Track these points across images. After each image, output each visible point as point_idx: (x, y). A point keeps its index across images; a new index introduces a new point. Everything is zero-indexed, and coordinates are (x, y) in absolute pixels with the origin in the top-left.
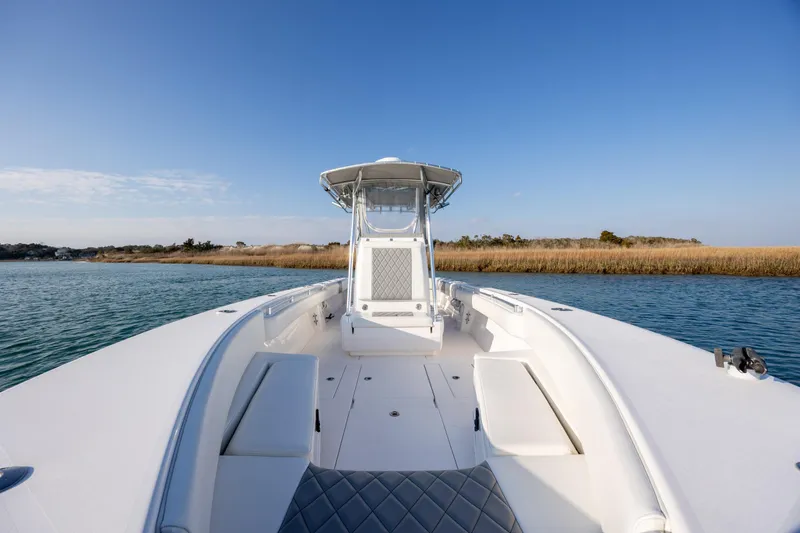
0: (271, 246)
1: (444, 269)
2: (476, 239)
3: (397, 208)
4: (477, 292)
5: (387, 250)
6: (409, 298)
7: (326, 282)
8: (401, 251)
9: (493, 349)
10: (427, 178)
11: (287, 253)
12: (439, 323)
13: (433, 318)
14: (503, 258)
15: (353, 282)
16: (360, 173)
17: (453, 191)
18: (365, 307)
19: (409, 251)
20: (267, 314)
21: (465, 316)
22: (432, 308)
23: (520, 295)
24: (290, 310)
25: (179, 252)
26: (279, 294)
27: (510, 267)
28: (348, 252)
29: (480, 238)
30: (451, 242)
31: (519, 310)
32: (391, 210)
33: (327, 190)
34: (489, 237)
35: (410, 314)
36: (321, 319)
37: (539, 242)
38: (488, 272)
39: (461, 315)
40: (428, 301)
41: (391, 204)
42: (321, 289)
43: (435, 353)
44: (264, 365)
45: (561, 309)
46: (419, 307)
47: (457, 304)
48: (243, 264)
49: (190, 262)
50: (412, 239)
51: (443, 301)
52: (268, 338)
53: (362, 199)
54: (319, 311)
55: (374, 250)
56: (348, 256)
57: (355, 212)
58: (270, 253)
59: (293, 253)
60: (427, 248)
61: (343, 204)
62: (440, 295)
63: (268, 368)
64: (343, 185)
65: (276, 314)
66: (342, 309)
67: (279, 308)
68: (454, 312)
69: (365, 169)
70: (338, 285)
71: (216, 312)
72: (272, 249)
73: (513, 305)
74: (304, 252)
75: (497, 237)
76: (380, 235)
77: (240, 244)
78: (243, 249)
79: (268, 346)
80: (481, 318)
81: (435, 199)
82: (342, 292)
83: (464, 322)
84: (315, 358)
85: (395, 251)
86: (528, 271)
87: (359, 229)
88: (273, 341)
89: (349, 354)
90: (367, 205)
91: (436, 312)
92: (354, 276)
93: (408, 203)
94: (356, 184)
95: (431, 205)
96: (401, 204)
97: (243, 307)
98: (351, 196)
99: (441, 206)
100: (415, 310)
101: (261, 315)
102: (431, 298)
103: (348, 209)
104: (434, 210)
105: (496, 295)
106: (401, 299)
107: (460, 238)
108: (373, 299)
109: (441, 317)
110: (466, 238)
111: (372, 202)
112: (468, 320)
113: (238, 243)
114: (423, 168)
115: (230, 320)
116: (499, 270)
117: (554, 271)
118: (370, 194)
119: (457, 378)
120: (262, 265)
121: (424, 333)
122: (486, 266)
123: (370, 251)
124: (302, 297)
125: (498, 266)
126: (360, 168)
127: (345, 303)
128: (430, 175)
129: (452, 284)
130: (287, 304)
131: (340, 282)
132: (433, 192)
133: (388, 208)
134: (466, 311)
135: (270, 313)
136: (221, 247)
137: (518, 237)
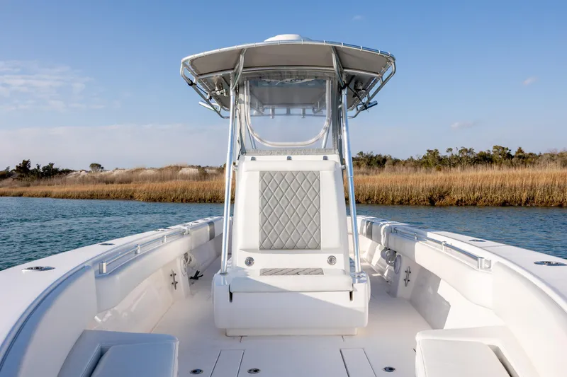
0: (138, 170)
1: (377, 202)
2: (449, 155)
3: (297, 111)
4: (421, 238)
5: (282, 175)
6: (317, 248)
7: (190, 223)
8: (304, 175)
9: (450, 324)
10: (342, 65)
11: (162, 179)
12: (362, 285)
13: (354, 278)
14: (468, 184)
15: (232, 223)
16: (242, 58)
17: (384, 83)
18: (250, 262)
19: (316, 176)
20: (101, 272)
21: (403, 275)
22: (352, 262)
23: (488, 243)
24: (135, 266)
25: (10, 180)
26: (118, 243)
27: (477, 199)
28: (224, 178)
29: (456, 152)
30: (411, 160)
31: (485, 265)
32: (288, 113)
33: (192, 84)
34: (470, 151)
35: (319, 272)
36: (182, 279)
37: (552, 157)
38: (441, 206)
39: (397, 272)
40: (346, 252)
41: (289, 104)
42: (182, 234)
43: (356, 331)
44: (96, 351)
45: (549, 264)
46: (331, 260)
47: (391, 255)
48: (92, 196)
49: (20, 195)
50: (321, 157)
51: (370, 252)
52: (101, 310)
53: (245, 97)
54: (179, 267)
55: (263, 174)
56: (223, 185)
57: (234, 117)
58: (137, 180)
59: (171, 179)
60: (343, 170)
61: (216, 104)
62: (366, 243)
63: (101, 354)
64: (215, 77)
65: (112, 273)
66: (215, 264)
67: (119, 263)
68: (387, 270)
69: (249, 53)
70: (208, 228)
71: (22, 270)
72: (141, 174)
73: (475, 258)
74: (185, 177)
75: (485, 150)
76: (271, 152)
77: (96, 166)
78: (98, 174)
79: (100, 322)
80: (427, 279)
81: (355, 95)
82: (214, 237)
83: (402, 283)
84: (172, 338)
85: (294, 175)
86: (504, 204)
87: (241, 142)
88: (109, 314)
89: (225, 333)
90: (252, 105)
91: (358, 269)
92: (232, 215)
93: (315, 102)
94: (236, 74)
95: (349, 106)
96: (304, 104)
97: (64, 262)
98: (228, 92)
99: (366, 107)
100: (325, 266)
101: (91, 274)
102: (351, 248)
103: (223, 112)
104: (354, 111)
105: (449, 241)
106: (305, 248)
107: (425, 153)
108: (262, 248)
109: (365, 277)
110: (433, 153)
111: (260, 101)
112: (407, 280)
113: (93, 166)
114: (336, 50)
115: (44, 281)
116: (459, 203)
117: (547, 205)
118: (256, 90)
119: (391, 369)
120: (117, 198)
121: (341, 300)
122: (442, 197)
123: (258, 174)
124: (155, 245)
125: (457, 197)
126: (241, 51)
127: (219, 255)
128: (348, 60)
129: (385, 225)
130: (131, 256)
131: (211, 223)
132: (352, 86)
133: (284, 111)
134: (403, 268)
135: (105, 271)
136: (68, 172)
137: (520, 150)
